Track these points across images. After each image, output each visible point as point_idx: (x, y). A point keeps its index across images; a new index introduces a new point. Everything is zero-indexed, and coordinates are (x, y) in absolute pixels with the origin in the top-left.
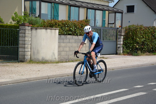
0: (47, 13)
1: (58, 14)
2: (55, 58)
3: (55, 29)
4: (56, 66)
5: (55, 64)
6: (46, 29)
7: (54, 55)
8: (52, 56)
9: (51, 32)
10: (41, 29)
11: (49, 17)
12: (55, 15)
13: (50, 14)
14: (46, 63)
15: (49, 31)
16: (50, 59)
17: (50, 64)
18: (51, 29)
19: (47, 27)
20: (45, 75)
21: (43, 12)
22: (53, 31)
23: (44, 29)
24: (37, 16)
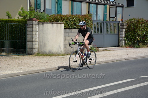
0: (51, 8)
1: (61, 9)
2: (61, 51)
3: (61, 24)
4: (62, 58)
5: (62, 56)
6: (53, 23)
7: (60, 48)
8: (58, 49)
9: (57, 26)
10: (48, 23)
11: (53, 12)
12: (58, 10)
13: (54, 9)
14: (53, 56)
15: (55, 25)
16: (57, 51)
17: (57, 57)
18: (57, 24)
19: (53, 21)
20: (53, 67)
21: (47, 7)
22: (59, 25)
23: (50, 23)
24: (42, 11)
